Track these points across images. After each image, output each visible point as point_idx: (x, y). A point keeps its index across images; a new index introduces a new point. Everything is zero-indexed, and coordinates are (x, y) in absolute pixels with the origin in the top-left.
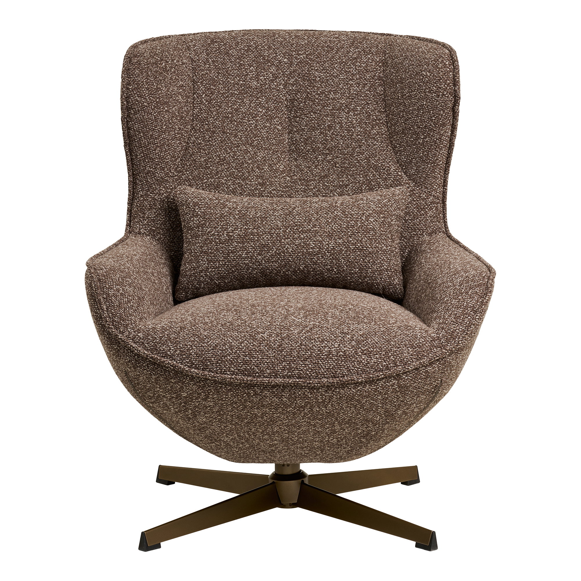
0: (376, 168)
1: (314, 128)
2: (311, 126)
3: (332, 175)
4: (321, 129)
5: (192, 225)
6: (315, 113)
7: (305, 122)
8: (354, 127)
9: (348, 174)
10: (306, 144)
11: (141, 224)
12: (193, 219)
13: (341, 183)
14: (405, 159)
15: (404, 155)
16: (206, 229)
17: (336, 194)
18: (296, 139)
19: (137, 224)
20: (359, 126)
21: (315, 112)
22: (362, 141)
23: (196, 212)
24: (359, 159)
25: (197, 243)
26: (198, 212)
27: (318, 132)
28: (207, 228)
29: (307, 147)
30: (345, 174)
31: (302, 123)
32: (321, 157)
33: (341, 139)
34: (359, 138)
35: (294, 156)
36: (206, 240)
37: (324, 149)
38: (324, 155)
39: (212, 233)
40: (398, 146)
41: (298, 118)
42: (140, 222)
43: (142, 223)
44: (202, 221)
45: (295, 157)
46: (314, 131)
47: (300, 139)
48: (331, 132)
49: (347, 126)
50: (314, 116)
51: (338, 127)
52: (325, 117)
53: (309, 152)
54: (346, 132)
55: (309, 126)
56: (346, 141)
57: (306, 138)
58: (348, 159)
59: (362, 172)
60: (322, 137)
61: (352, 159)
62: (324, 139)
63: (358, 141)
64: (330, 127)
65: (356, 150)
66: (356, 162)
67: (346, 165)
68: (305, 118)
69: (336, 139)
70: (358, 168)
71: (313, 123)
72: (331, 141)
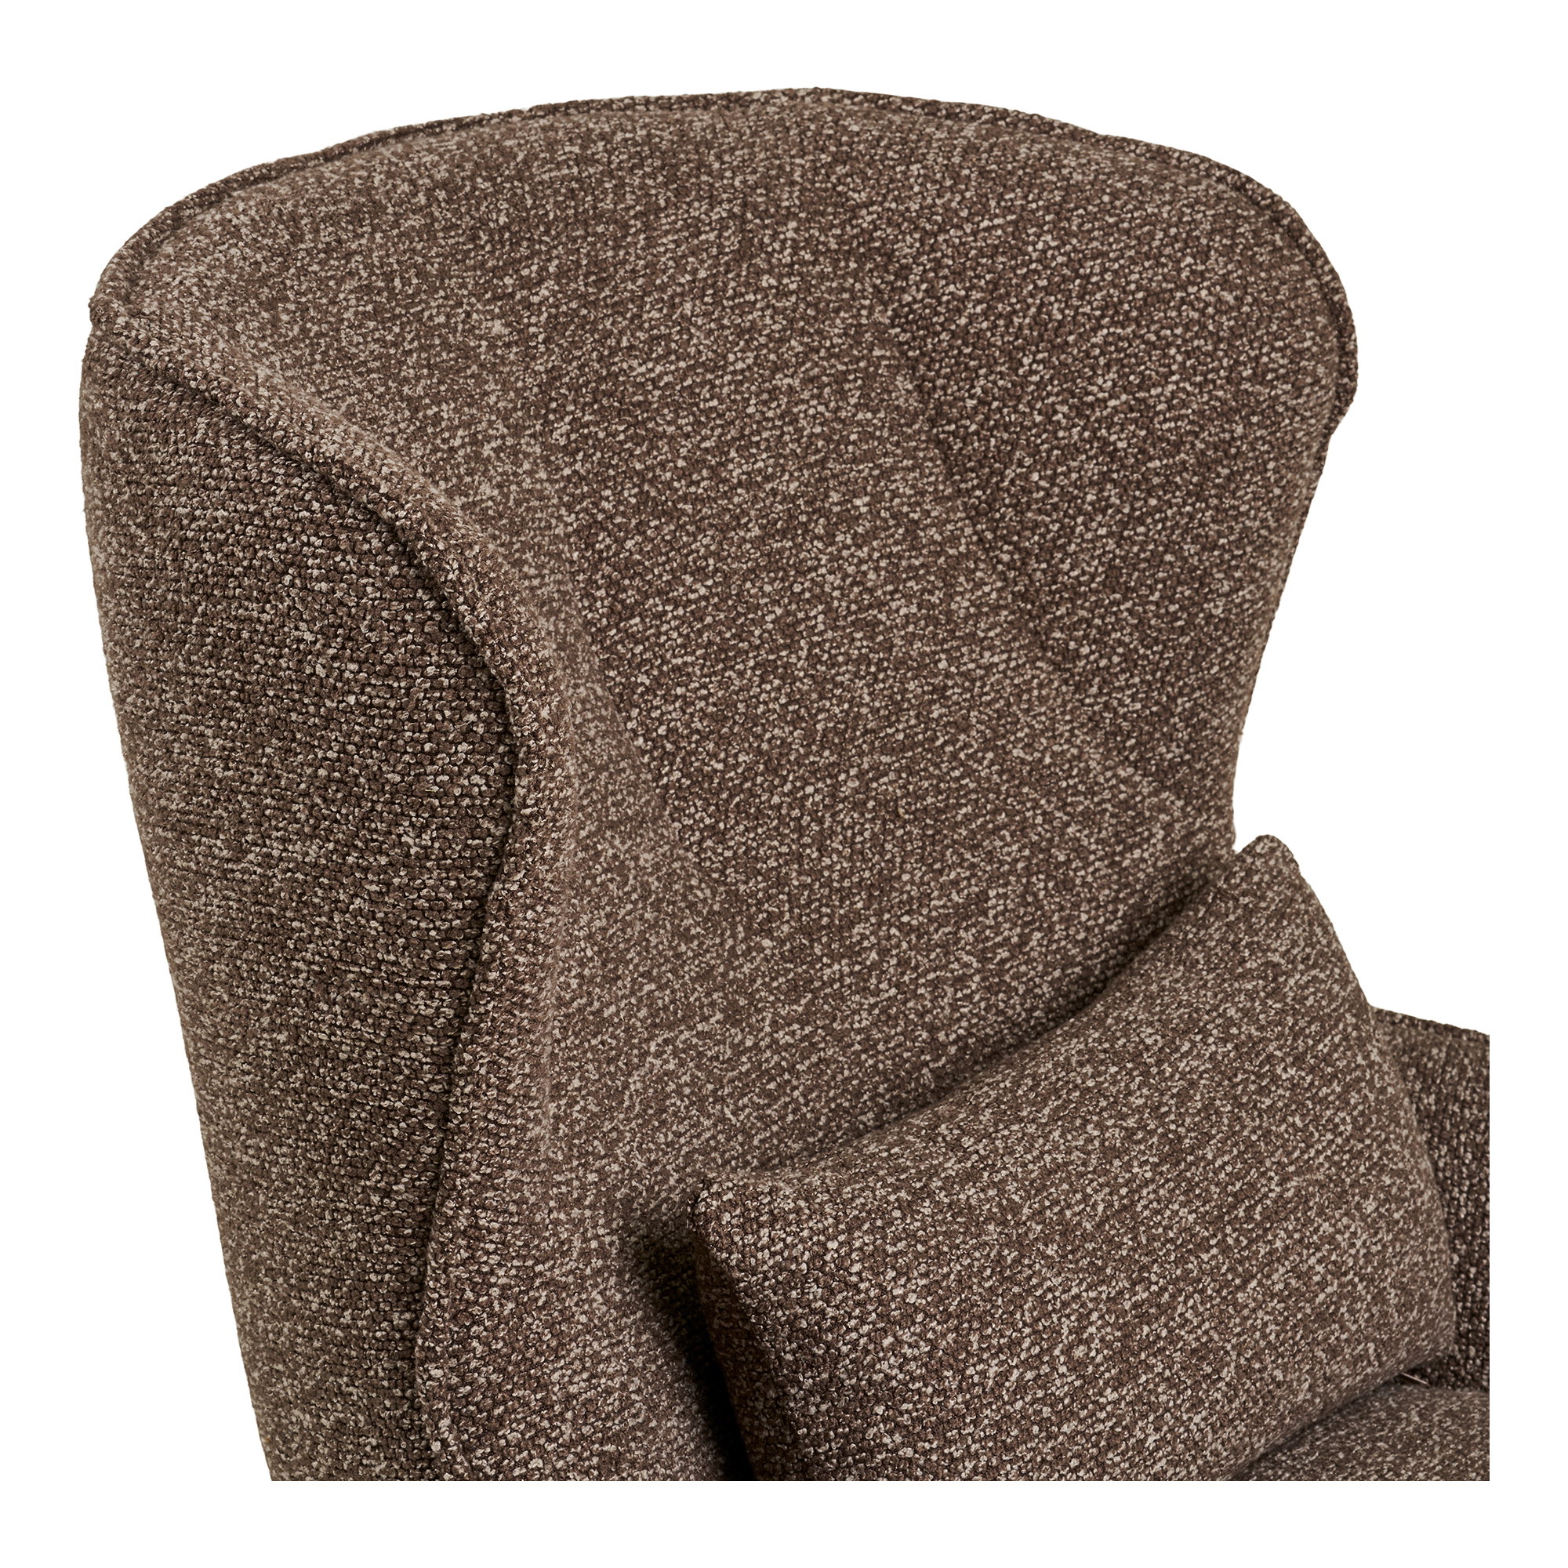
0: (1040, 778)
1: (726, 651)
2: (710, 643)
3: (903, 871)
4: (758, 648)
5: (895, 1371)
6: (700, 573)
7: (677, 628)
8: (881, 605)
9: (954, 842)
10: (723, 741)
11: (550, 1447)
12: (890, 1339)
13: (955, 897)
14: (1138, 706)
15: (1129, 687)
16: (980, 1367)
17: (966, 958)
18: (669, 730)
19: (531, 1457)
20: (896, 591)
21: (700, 569)
22: (936, 663)
23: (894, 1298)
24: (962, 756)
25: (962, 1459)
26: (904, 1297)
27: (753, 669)
28: (981, 1361)
29: (736, 756)
30: (947, 847)
31: (663, 638)
32: (817, 791)
33: (856, 675)
34: (922, 654)
35: (702, 820)
36: (1000, 1430)
37: (809, 745)
38: (823, 779)
39: (1013, 1378)
40: (1085, 650)
41: (632, 616)
42: (542, 1441)
43: (550, 1440)
44: (944, 1336)
45: (708, 821)
46: (732, 668)
47: (687, 725)
48: (803, 654)
49: (854, 607)
50: (703, 591)
51: (821, 618)
52: (748, 585)
53: (753, 780)
54: (859, 635)
55: (699, 646)
56: (876, 681)
57: (711, 709)
58: (925, 769)
59: (1002, 817)
60: (779, 689)
61: (937, 766)
62: (788, 695)
63: (922, 667)
64: (789, 629)
65: (935, 715)
66: (957, 773)
67: (929, 800)
68: (665, 613)
69: (836, 685)
70: (977, 801)
71: (709, 626)
72: (821, 697)
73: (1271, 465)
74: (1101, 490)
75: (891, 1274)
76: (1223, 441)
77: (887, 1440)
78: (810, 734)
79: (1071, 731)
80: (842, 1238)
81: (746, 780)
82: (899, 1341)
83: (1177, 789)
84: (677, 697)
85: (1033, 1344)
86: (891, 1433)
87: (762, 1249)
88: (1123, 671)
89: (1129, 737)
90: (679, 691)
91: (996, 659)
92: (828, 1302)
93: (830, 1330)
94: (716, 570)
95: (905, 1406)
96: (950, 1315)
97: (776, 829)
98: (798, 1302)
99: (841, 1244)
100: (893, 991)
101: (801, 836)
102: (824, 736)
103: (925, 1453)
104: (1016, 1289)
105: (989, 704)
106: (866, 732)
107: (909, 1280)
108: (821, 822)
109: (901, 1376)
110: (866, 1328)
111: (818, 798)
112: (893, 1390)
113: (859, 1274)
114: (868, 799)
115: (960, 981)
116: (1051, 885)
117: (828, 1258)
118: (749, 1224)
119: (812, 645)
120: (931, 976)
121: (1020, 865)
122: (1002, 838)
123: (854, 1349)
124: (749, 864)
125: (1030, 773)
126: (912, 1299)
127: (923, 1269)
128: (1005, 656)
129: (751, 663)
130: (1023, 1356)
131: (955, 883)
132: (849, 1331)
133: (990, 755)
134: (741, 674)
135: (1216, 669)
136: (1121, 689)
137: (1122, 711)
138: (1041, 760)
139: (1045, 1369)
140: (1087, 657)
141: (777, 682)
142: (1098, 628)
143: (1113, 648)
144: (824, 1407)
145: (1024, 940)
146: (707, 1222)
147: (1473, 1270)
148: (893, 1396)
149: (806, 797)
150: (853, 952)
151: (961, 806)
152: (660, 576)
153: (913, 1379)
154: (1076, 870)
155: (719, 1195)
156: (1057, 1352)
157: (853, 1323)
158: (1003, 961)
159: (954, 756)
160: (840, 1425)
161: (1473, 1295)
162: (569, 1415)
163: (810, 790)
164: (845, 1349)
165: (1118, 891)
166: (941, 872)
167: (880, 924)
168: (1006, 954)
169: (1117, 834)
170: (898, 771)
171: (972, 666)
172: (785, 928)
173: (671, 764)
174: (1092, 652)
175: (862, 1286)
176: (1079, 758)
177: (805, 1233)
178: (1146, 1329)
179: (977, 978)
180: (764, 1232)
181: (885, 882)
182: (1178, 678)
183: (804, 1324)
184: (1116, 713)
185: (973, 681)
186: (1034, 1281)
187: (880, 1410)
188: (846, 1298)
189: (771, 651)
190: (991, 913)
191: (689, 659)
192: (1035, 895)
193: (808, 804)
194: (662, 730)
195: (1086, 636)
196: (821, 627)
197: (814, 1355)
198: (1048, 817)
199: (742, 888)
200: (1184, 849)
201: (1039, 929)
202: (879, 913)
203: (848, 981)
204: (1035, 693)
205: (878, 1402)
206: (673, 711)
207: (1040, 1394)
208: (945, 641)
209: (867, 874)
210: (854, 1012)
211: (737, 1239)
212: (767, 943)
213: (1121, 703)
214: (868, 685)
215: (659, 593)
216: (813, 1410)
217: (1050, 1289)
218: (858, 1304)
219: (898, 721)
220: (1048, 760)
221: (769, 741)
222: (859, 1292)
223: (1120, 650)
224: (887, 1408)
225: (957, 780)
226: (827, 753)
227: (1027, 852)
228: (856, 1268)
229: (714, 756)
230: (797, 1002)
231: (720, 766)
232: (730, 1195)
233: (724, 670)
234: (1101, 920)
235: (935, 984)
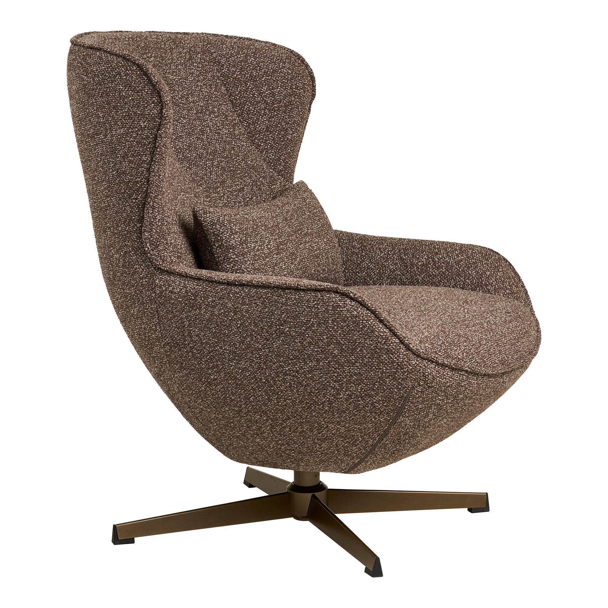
0: (253, 167)
1: (190, 134)
2: (187, 132)
3: (227, 181)
4: (196, 134)
5: (234, 243)
6: (184, 118)
7: (180, 128)
8: (220, 130)
9: (237, 177)
10: (190, 151)
13: (238, 187)
14: (274, 157)
15: (271, 153)
16: (250, 244)
17: (241, 199)
18: (179, 147)
20: (223, 127)
21: (184, 117)
22: (232, 143)
23: (233, 229)
24: (238, 161)
25: (247, 261)
26: (235, 229)
27: (195, 138)
28: (250, 243)
29: (193, 154)
30: (236, 178)
31: (177, 130)
33: (216, 142)
34: (229, 141)
35: (186, 165)
36: (254, 257)
37: (207, 154)
38: (210, 161)
39: (257, 248)
40: (262, 144)
44: (243, 238)
45: (188, 166)
47: (183, 147)
48: (205, 137)
49: (215, 129)
50: (185, 122)
51: (209, 130)
52: (194, 122)
53: (196, 159)
54: (216, 135)
55: (185, 132)
56: (220, 144)
57: (187, 144)
58: (231, 163)
59: (246, 174)
60: (201, 143)
61: (233, 162)
62: (203, 144)
63: (229, 143)
64: (202, 131)
65: (232, 153)
66: (237, 164)
67: (232, 168)
68: (178, 125)
69: (212, 144)
70: (241, 170)
71: (186, 128)
72: (209, 146)
73: (300, 107)
74: (265, 111)
75: (233, 225)
76: (290, 101)
77: (232, 256)
78: (207, 152)
79: (260, 160)
80: (223, 217)
81: (195, 159)
82: (234, 237)
83: (282, 175)
84: (181, 141)
85: (260, 243)
86: (233, 255)
87: (208, 218)
88: (270, 149)
89: (272, 164)
90: (181, 140)
91: (244, 144)
92: (220, 228)
93: (221, 234)
94: (187, 118)
95: (236, 250)
96: (244, 234)
97: (201, 169)
98: (215, 228)
99: (223, 218)
100: (226, 201)
101: (206, 171)
102: (210, 153)
103: (240, 259)
104: (256, 233)
105: (243, 152)
106: (218, 154)
107: (236, 226)
108: (210, 169)
109: (235, 244)
110: (228, 234)
111: (209, 164)
112: (233, 247)
113: (226, 224)
114: (220, 166)
115: (240, 202)
116: (257, 189)
117: (220, 220)
118: (205, 213)
119: (207, 135)
120: (234, 200)
121: (251, 184)
122: (247, 178)
123: (226, 238)
124: (196, 174)
125: (252, 167)
126: (237, 230)
127: (238, 225)
128: (246, 144)
129: (195, 137)
130: (258, 244)
131: (238, 185)
132: (225, 234)
133: (244, 162)
134: (193, 139)
135: (289, 150)
136: (270, 153)
137: (270, 158)
138: (254, 165)
139: (263, 248)
140: (263, 146)
141: (200, 141)
142: (265, 140)
143: (268, 144)
144: (220, 250)
145: (252, 198)
146: (197, 212)
147: (347, 271)
148: (234, 248)
149: (207, 164)
150: (218, 193)
151: (238, 171)
152: (176, 117)
153: (237, 245)
154: (262, 187)
155: (199, 208)
156: (265, 245)
157: (225, 233)
158: (248, 201)
159: (236, 161)
160: (223, 254)
161: (347, 276)
162: (171, 246)
163: (208, 163)
164: (224, 238)
165: (271, 193)
166: (235, 182)
167: (223, 189)
168: (248, 200)
169: (270, 182)
170: (225, 162)
171: (239, 144)
172: (204, 186)
173: (180, 154)
174: (264, 145)
175: (227, 226)
176: (262, 166)
177: (216, 215)
178: (282, 246)
179: (243, 203)
180: (208, 214)
181: (223, 182)
182: (282, 152)
183: (216, 233)
184: (269, 158)
185: (240, 147)
186: (260, 232)
187: (231, 251)
188: (224, 228)
189: (199, 135)
190: (245, 191)
191: (183, 134)
192: (254, 190)
193: (208, 165)
194: (178, 147)
195: (262, 141)
196: (209, 132)
197: (218, 239)
198: (256, 176)
199: (195, 178)
200: (284, 188)
201: (255, 196)
202: (223, 187)
203: (217, 198)
204: (252, 152)
205: (231, 249)
206: (180, 144)
207: (262, 252)
208: (233, 139)
209: (220, 180)
210: (219, 203)
211: (203, 215)
212: (201, 188)
213: (270, 156)
214: (219, 145)
215: (176, 121)
216: (218, 251)
217: (263, 234)
218: (226, 229)
219: (225, 152)
220: (255, 165)
221: (199, 152)
222: (227, 227)
223: (269, 145)
224: (233, 250)
225: (237, 166)
226: (211, 156)
227: (252, 182)
228: (226, 222)
229: (189, 153)
230: (208, 199)
231: (190, 156)
232: (201, 208)
233: (190, 137)
234: (267, 197)
235: (235, 202)
